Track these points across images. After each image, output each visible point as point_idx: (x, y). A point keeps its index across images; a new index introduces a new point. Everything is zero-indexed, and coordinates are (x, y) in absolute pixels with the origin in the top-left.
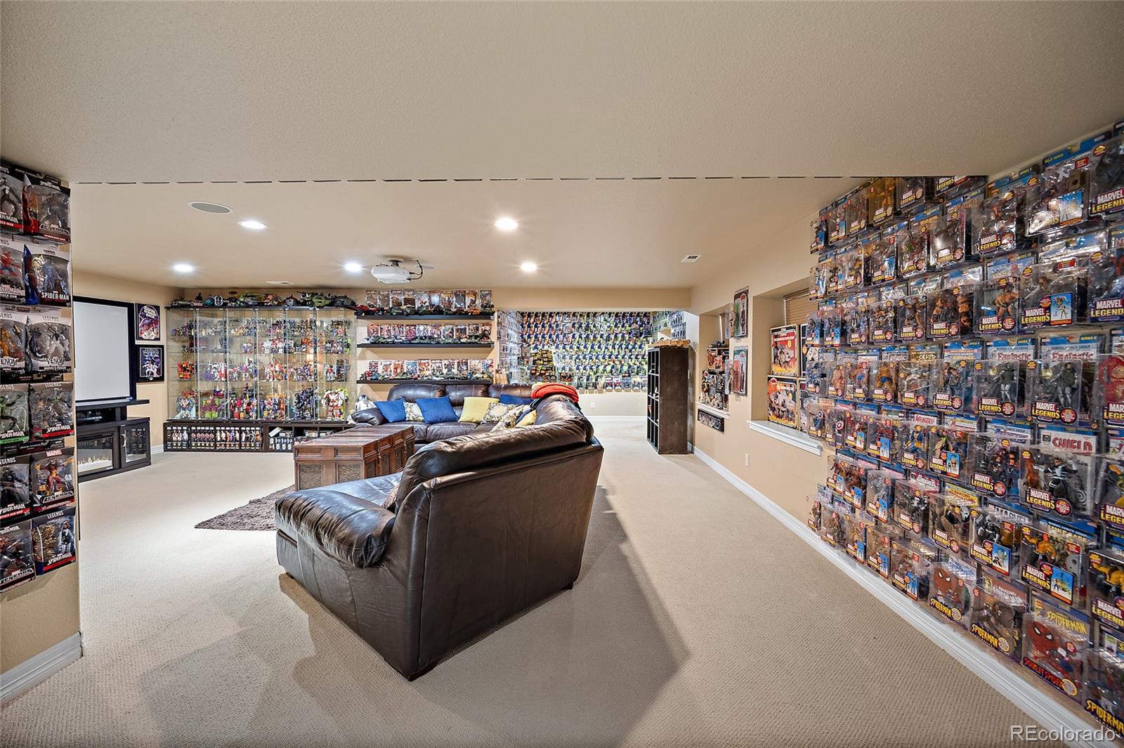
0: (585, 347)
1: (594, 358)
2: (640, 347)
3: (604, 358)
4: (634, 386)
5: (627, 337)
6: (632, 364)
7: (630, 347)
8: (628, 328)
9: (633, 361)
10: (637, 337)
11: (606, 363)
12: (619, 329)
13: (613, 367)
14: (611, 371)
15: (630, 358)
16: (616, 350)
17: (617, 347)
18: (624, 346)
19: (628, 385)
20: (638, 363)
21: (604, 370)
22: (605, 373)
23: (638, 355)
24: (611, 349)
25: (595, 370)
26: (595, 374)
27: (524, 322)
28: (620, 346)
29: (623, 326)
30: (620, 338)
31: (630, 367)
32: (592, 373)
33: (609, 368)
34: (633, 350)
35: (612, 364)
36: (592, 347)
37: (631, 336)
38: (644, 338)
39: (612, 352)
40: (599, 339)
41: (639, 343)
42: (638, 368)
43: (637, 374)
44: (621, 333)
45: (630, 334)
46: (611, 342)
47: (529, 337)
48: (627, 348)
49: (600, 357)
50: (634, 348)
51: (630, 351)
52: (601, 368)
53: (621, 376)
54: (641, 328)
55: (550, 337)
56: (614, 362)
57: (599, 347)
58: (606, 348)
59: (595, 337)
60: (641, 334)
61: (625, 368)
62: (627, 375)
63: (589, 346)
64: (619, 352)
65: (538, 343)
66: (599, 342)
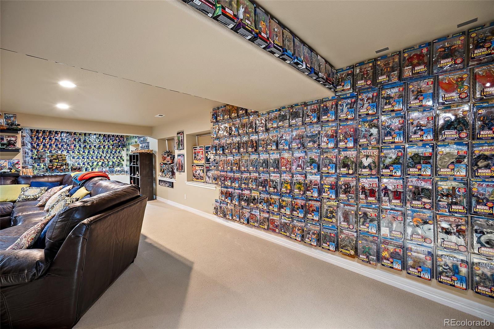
0: (84, 152)
1: (90, 158)
2: (119, 152)
3: (97, 158)
4: (116, 172)
5: (111, 147)
6: (114, 161)
7: (113, 152)
8: (111, 143)
9: (115, 160)
10: (117, 147)
11: (99, 161)
12: (106, 143)
13: (103, 163)
14: (102, 165)
15: (113, 158)
16: (105, 154)
17: (105, 152)
18: (109, 152)
19: (113, 172)
20: (118, 161)
21: (97, 165)
22: (98, 166)
23: (118, 156)
24: (101, 153)
25: (91, 165)
26: (91, 167)
27: (33, 136)
28: (107, 152)
29: (108, 141)
30: (107, 148)
31: (113, 162)
32: (89, 167)
33: (100, 164)
34: (115, 154)
35: (102, 161)
36: (89, 152)
37: (114, 147)
38: (121, 148)
39: (102, 155)
40: (93, 147)
41: (118, 151)
42: (118, 163)
43: (118, 166)
44: (107, 145)
45: (113, 146)
46: (101, 150)
47: (38, 145)
48: (111, 153)
49: (95, 158)
50: (115, 152)
51: (113, 154)
52: (95, 164)
53: (108, 167)
54: (119, 143)
55: (56, 145)
56: (103, 160)
57: (93, 152)
58: (98, 153)
59: (90, 147)
60: (119, 146)
61: (111, 163)
62: (112, 167)
63: (86, 151)
64: (106, 155)
65: (46, 149)
66: (94, 149)
